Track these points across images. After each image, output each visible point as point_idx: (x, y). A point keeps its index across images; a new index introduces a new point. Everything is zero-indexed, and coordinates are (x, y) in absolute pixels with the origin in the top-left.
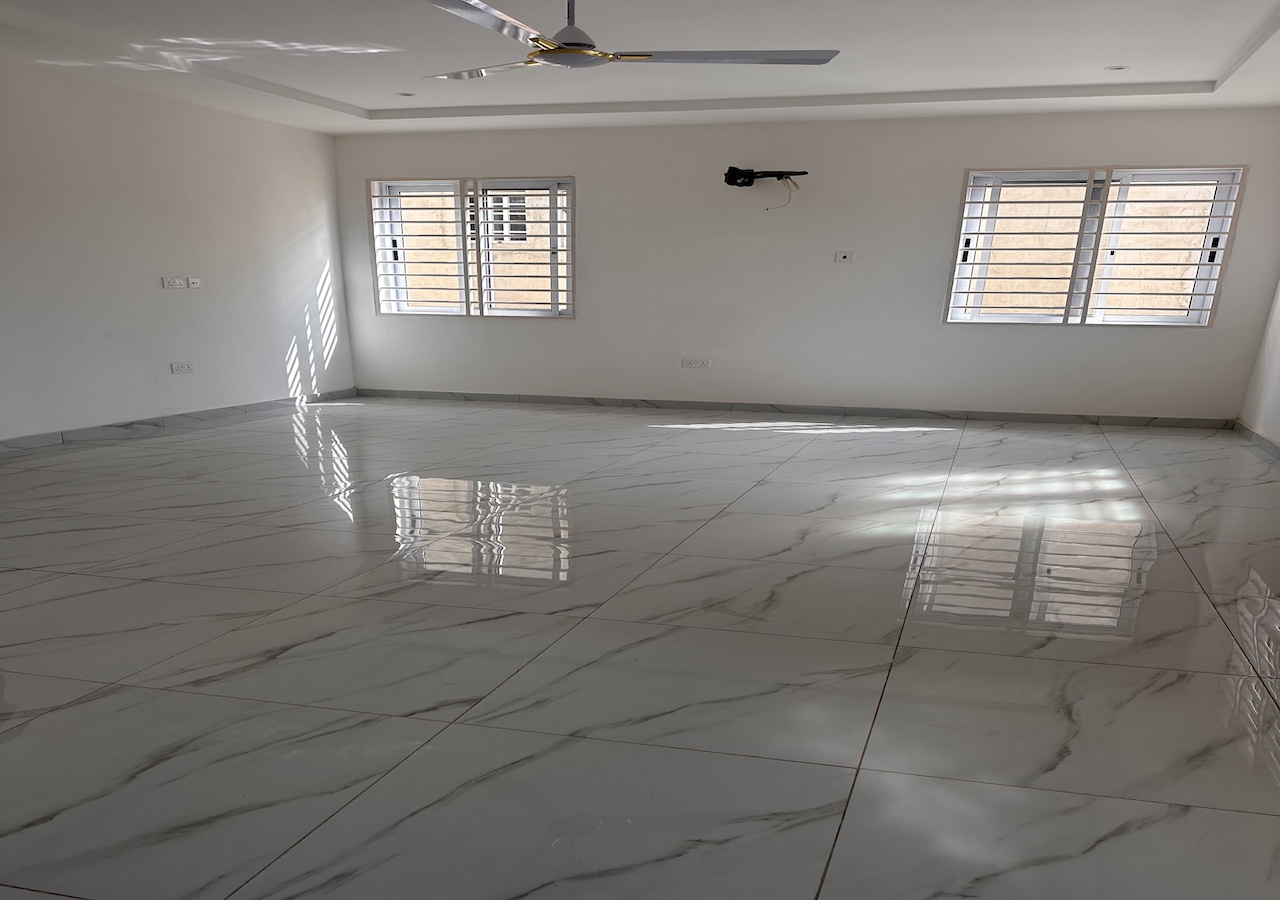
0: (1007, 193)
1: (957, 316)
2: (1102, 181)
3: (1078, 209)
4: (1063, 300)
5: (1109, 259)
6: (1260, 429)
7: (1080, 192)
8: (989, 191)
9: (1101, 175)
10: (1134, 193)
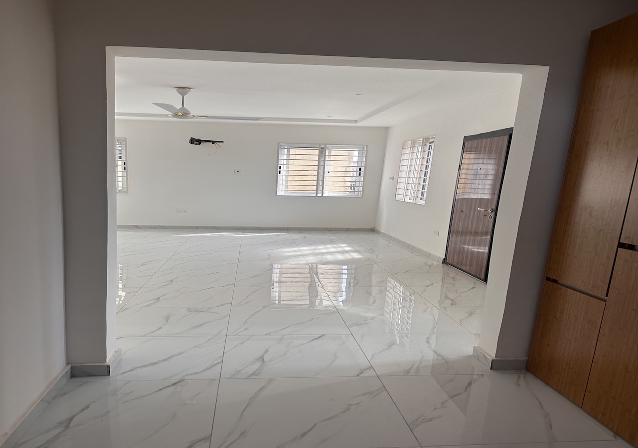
0: (292, 151)
1: (280, 193)
2: (323, 148)
3: (317, 158)
4: (315, 188)
5: (328, 174)
6: (383, 231)
7: (317, 152)
8: (286, 150)
9: (323, 146)
10: (333, 153)
